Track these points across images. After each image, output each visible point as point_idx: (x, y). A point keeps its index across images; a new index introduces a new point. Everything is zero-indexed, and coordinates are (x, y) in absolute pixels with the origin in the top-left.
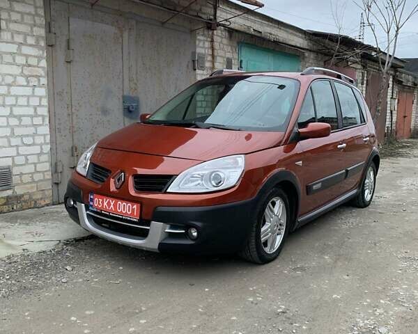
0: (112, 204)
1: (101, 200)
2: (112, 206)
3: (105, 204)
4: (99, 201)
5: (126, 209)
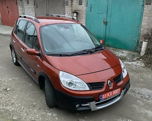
0: (111, 93)
1: (106, 95)
2: (111, 94)
3: (108, 95)
4: (105, 96)
5: (116, 92)
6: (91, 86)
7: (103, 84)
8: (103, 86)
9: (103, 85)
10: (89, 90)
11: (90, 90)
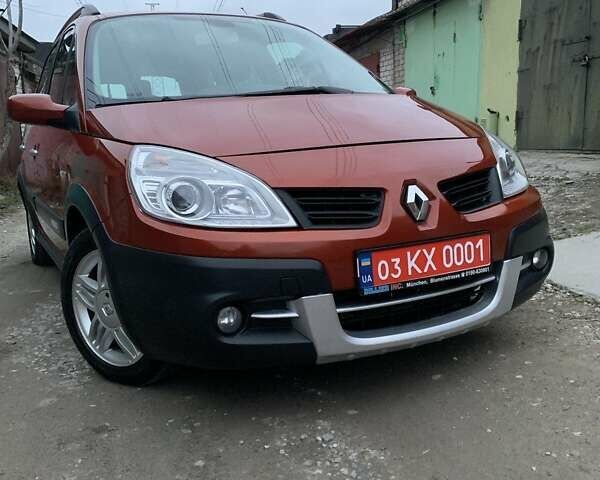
0: (429, 258)
1: (398, 260)
3: (411, 264)
4: (392, 265)
5: (463, 255)
6: (305, 208)
7: (378, 203)
8: (374, 214)
9: (377, 206)
10: (294, 224)
11: (299, 228)
